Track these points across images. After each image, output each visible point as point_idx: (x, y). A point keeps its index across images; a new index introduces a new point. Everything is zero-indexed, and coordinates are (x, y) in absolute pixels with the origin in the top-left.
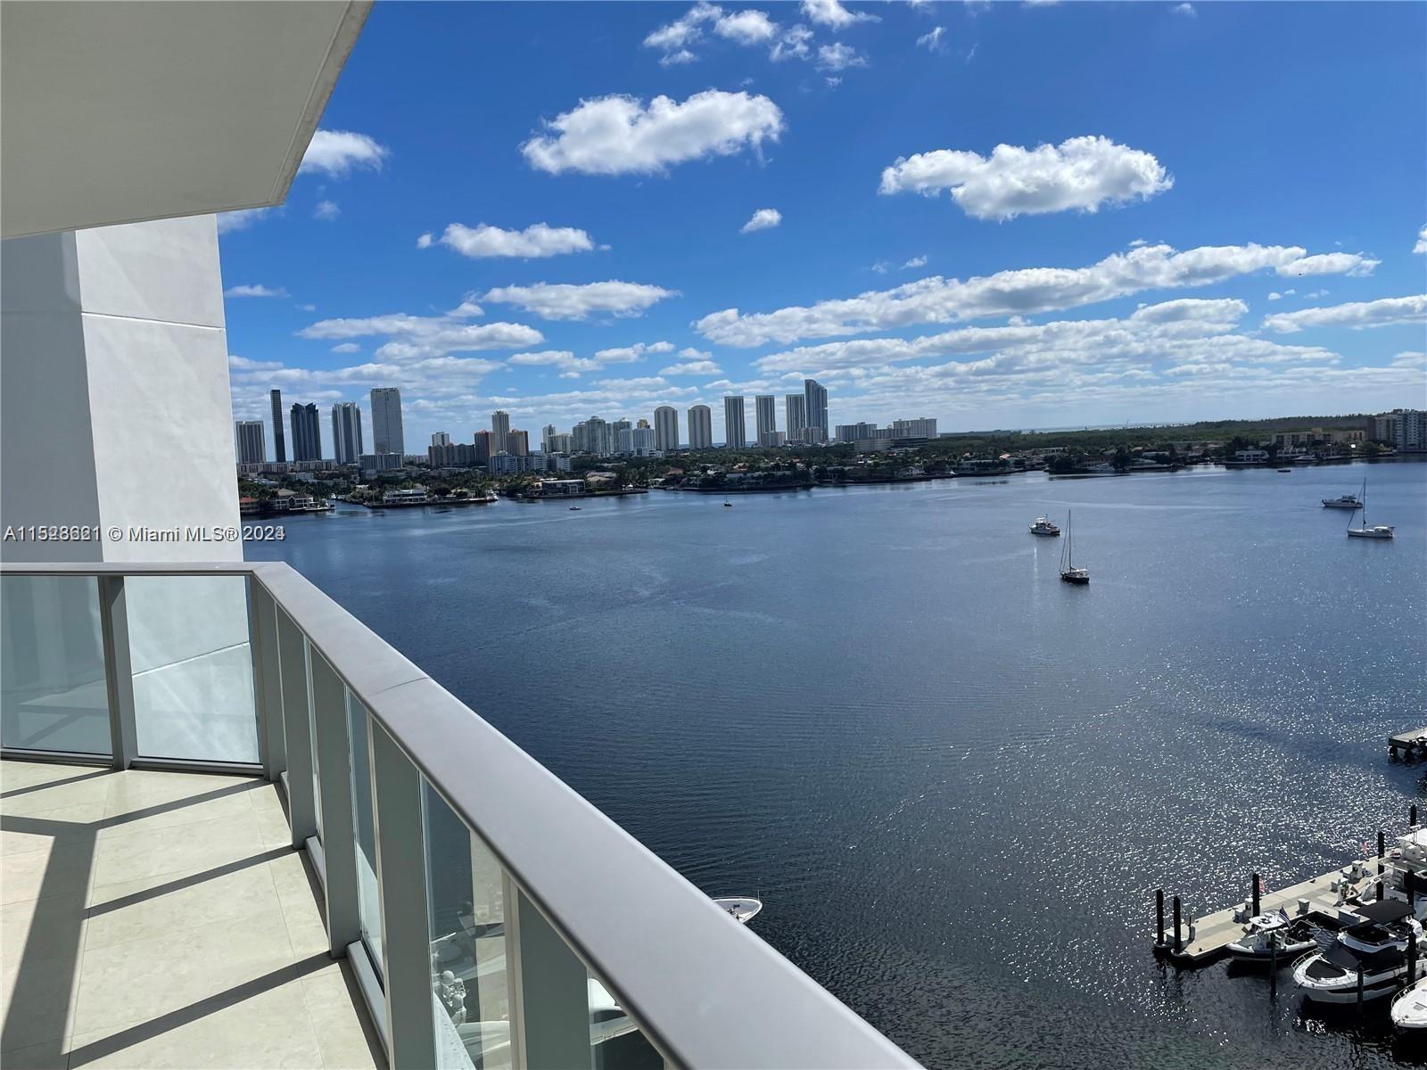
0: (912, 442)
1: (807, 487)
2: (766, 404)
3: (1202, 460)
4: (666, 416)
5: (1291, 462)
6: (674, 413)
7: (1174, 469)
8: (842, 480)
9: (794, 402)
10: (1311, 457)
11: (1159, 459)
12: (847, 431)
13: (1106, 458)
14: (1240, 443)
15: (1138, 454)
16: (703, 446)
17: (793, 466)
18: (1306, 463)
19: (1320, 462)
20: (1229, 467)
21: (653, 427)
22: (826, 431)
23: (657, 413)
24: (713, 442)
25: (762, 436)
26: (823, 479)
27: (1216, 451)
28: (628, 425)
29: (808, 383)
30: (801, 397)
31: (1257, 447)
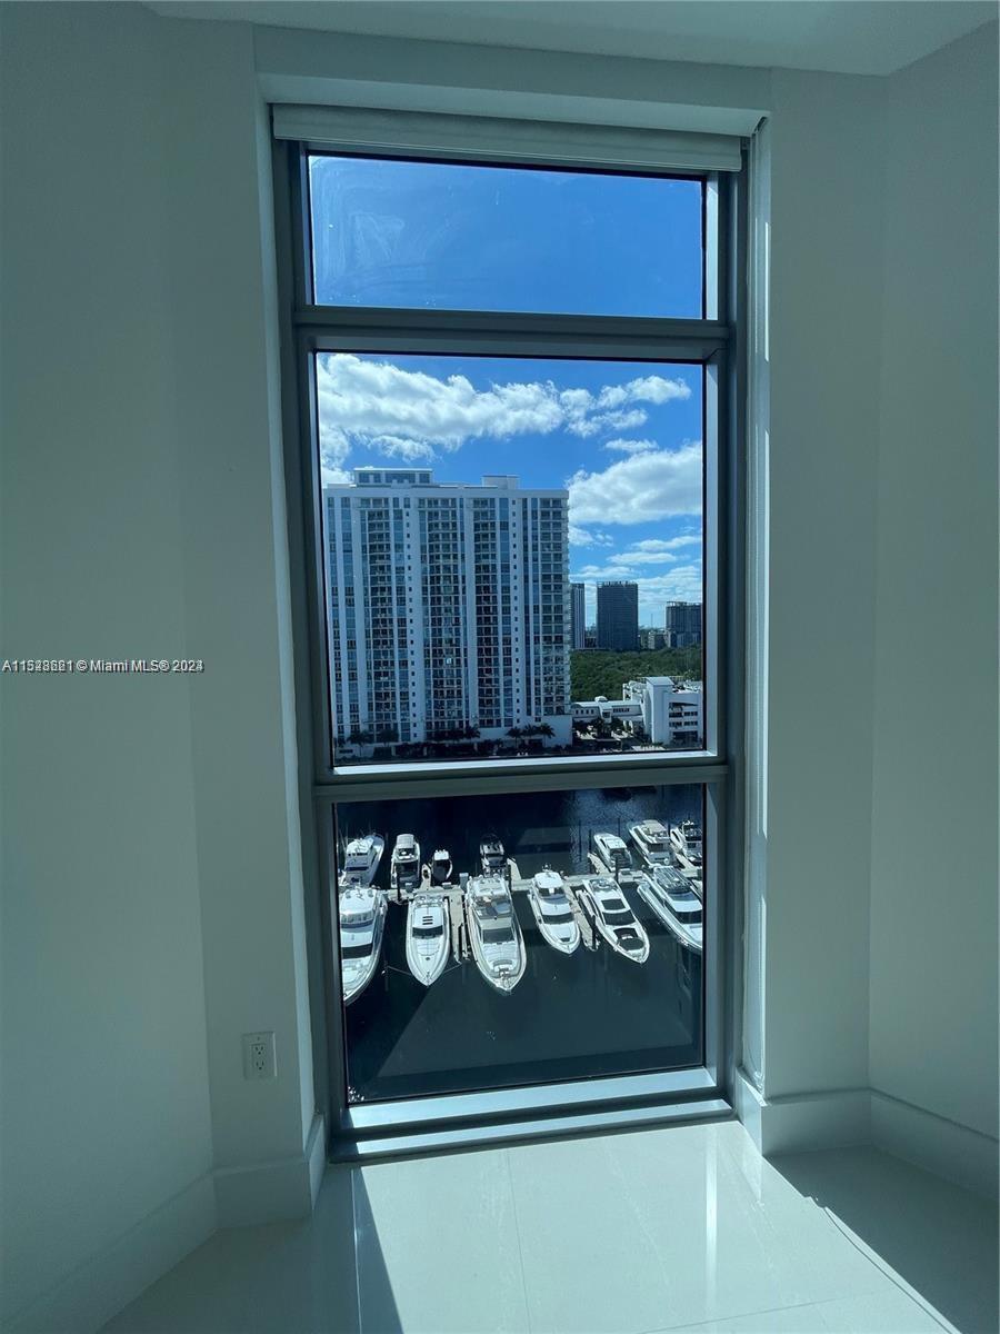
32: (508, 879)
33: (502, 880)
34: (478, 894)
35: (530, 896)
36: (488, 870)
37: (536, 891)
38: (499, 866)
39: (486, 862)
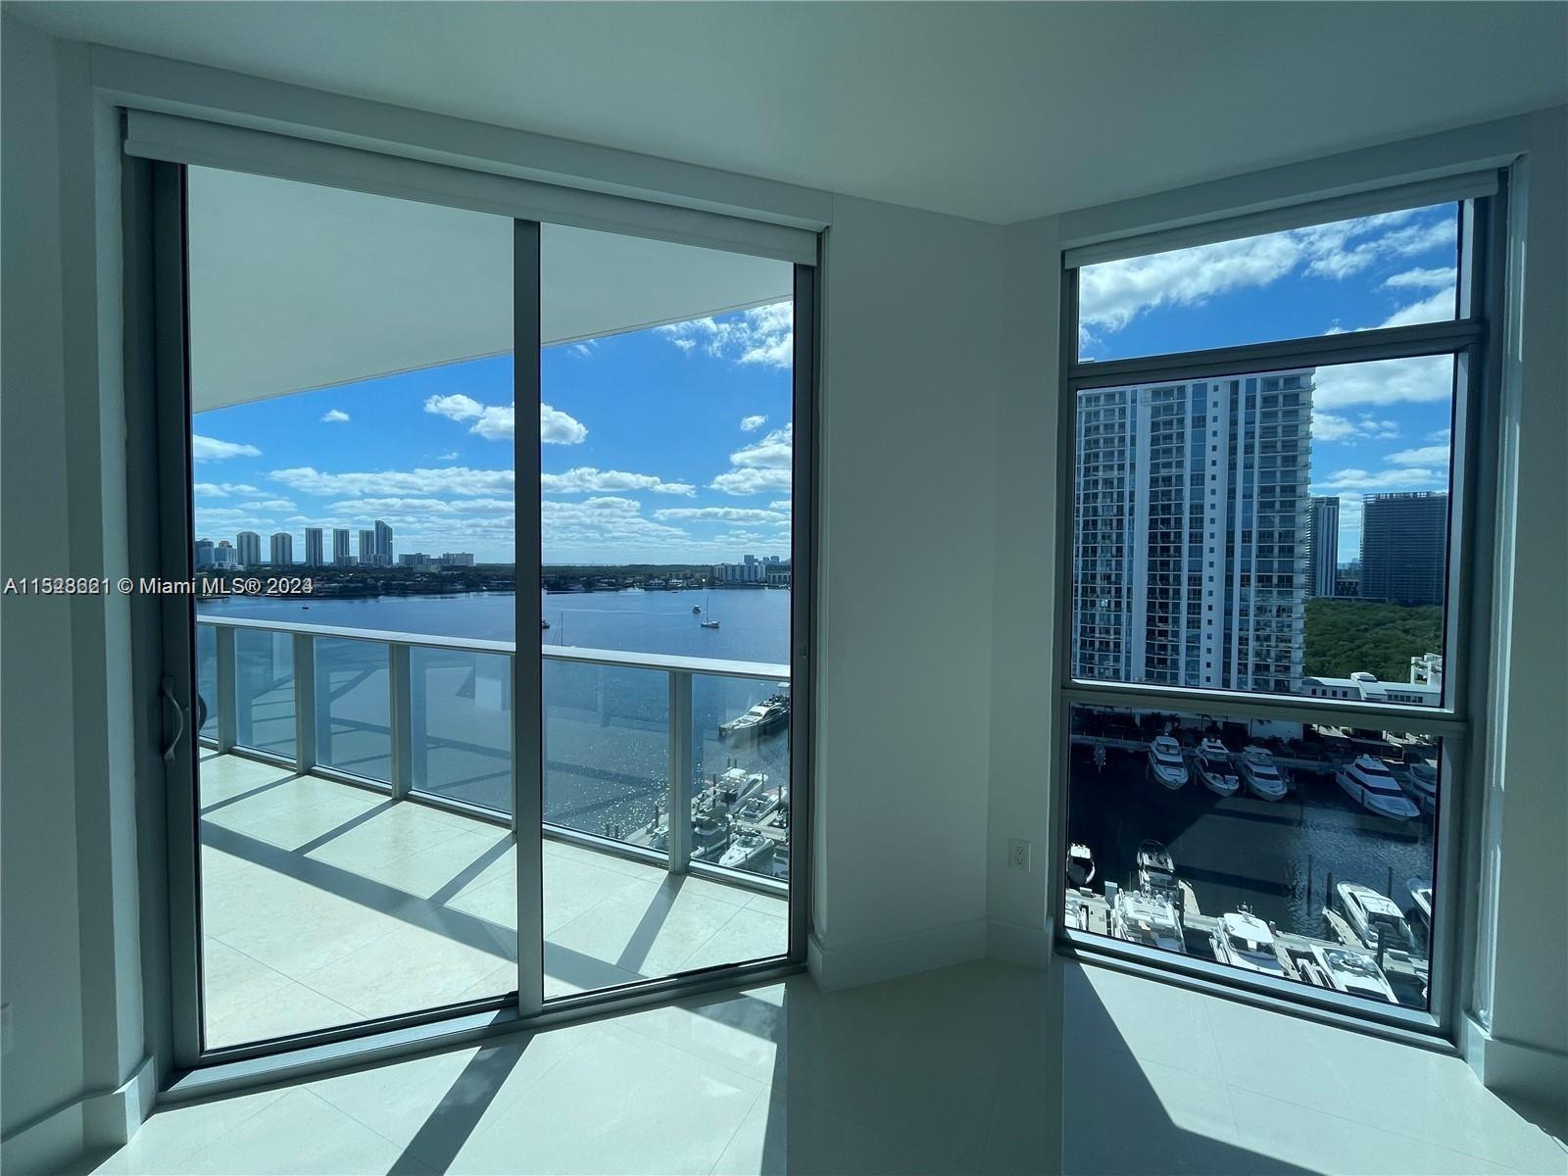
0: (457, 568)
1: (376, 596)
2: (342, 537)
3: (631, 585)
4: (249, 541)
5: (675, 588)
6: (257, 538)
7: (617, 590)
8: (404, 592)
9: (366, 536)
10: (685, 585)
11: (610, 584)
12: (408, 558)
13: (581, 582)
14: (651, 577)
15: (598, 581)
16: (284, 561)
17: (363, 581)
18: (682, 588)
19: (689, 588)
20: (646, 590)
21: (235, 547)
22: (391, 558)
23: (240, 537)
24: (293, 560)
25: (338, 559)
26: (389, 591)
27: (640, 582)
28: (210, 544)
29: (378, 524)
30: (372, 533)
31: (659, 578)
32: (1179, 907)
33: (1169, 907)
34: (1132, 914)
35: (1214, 942)
36: (1148, 887)
37: (1225, 938)
38: (1165, 887)
39: (1145, 876)
